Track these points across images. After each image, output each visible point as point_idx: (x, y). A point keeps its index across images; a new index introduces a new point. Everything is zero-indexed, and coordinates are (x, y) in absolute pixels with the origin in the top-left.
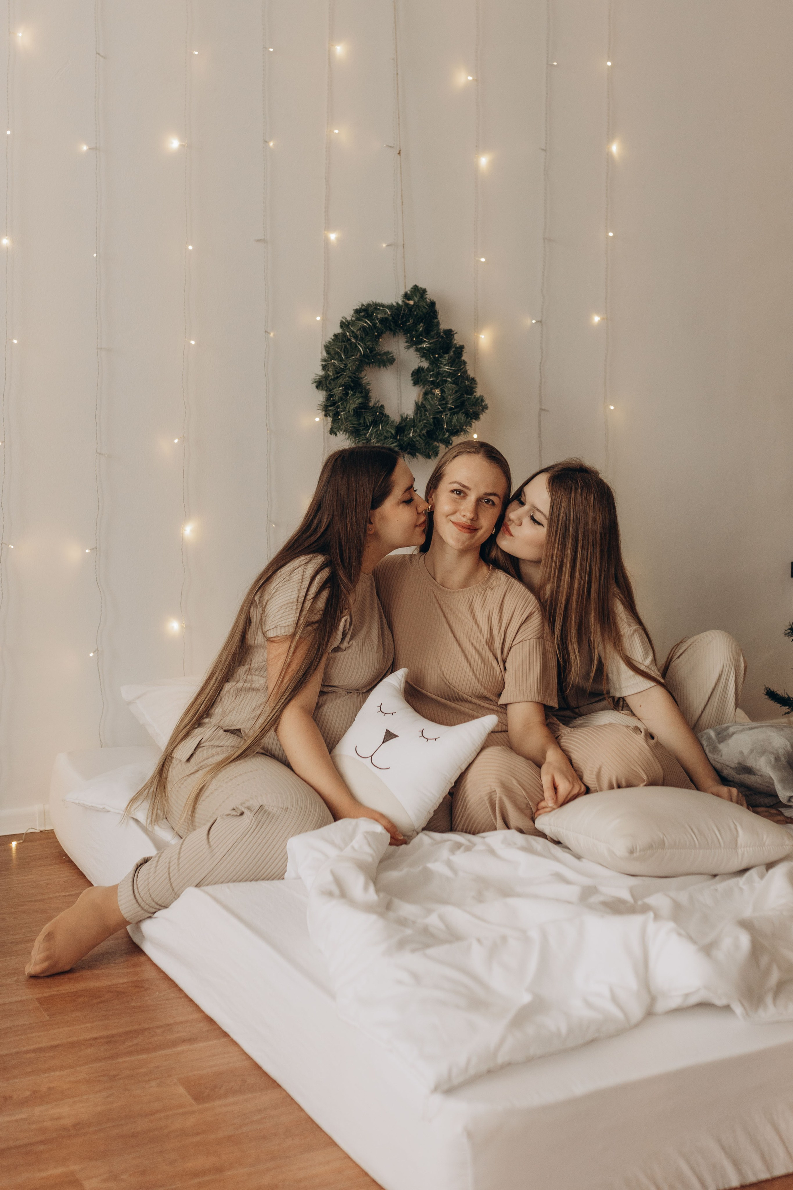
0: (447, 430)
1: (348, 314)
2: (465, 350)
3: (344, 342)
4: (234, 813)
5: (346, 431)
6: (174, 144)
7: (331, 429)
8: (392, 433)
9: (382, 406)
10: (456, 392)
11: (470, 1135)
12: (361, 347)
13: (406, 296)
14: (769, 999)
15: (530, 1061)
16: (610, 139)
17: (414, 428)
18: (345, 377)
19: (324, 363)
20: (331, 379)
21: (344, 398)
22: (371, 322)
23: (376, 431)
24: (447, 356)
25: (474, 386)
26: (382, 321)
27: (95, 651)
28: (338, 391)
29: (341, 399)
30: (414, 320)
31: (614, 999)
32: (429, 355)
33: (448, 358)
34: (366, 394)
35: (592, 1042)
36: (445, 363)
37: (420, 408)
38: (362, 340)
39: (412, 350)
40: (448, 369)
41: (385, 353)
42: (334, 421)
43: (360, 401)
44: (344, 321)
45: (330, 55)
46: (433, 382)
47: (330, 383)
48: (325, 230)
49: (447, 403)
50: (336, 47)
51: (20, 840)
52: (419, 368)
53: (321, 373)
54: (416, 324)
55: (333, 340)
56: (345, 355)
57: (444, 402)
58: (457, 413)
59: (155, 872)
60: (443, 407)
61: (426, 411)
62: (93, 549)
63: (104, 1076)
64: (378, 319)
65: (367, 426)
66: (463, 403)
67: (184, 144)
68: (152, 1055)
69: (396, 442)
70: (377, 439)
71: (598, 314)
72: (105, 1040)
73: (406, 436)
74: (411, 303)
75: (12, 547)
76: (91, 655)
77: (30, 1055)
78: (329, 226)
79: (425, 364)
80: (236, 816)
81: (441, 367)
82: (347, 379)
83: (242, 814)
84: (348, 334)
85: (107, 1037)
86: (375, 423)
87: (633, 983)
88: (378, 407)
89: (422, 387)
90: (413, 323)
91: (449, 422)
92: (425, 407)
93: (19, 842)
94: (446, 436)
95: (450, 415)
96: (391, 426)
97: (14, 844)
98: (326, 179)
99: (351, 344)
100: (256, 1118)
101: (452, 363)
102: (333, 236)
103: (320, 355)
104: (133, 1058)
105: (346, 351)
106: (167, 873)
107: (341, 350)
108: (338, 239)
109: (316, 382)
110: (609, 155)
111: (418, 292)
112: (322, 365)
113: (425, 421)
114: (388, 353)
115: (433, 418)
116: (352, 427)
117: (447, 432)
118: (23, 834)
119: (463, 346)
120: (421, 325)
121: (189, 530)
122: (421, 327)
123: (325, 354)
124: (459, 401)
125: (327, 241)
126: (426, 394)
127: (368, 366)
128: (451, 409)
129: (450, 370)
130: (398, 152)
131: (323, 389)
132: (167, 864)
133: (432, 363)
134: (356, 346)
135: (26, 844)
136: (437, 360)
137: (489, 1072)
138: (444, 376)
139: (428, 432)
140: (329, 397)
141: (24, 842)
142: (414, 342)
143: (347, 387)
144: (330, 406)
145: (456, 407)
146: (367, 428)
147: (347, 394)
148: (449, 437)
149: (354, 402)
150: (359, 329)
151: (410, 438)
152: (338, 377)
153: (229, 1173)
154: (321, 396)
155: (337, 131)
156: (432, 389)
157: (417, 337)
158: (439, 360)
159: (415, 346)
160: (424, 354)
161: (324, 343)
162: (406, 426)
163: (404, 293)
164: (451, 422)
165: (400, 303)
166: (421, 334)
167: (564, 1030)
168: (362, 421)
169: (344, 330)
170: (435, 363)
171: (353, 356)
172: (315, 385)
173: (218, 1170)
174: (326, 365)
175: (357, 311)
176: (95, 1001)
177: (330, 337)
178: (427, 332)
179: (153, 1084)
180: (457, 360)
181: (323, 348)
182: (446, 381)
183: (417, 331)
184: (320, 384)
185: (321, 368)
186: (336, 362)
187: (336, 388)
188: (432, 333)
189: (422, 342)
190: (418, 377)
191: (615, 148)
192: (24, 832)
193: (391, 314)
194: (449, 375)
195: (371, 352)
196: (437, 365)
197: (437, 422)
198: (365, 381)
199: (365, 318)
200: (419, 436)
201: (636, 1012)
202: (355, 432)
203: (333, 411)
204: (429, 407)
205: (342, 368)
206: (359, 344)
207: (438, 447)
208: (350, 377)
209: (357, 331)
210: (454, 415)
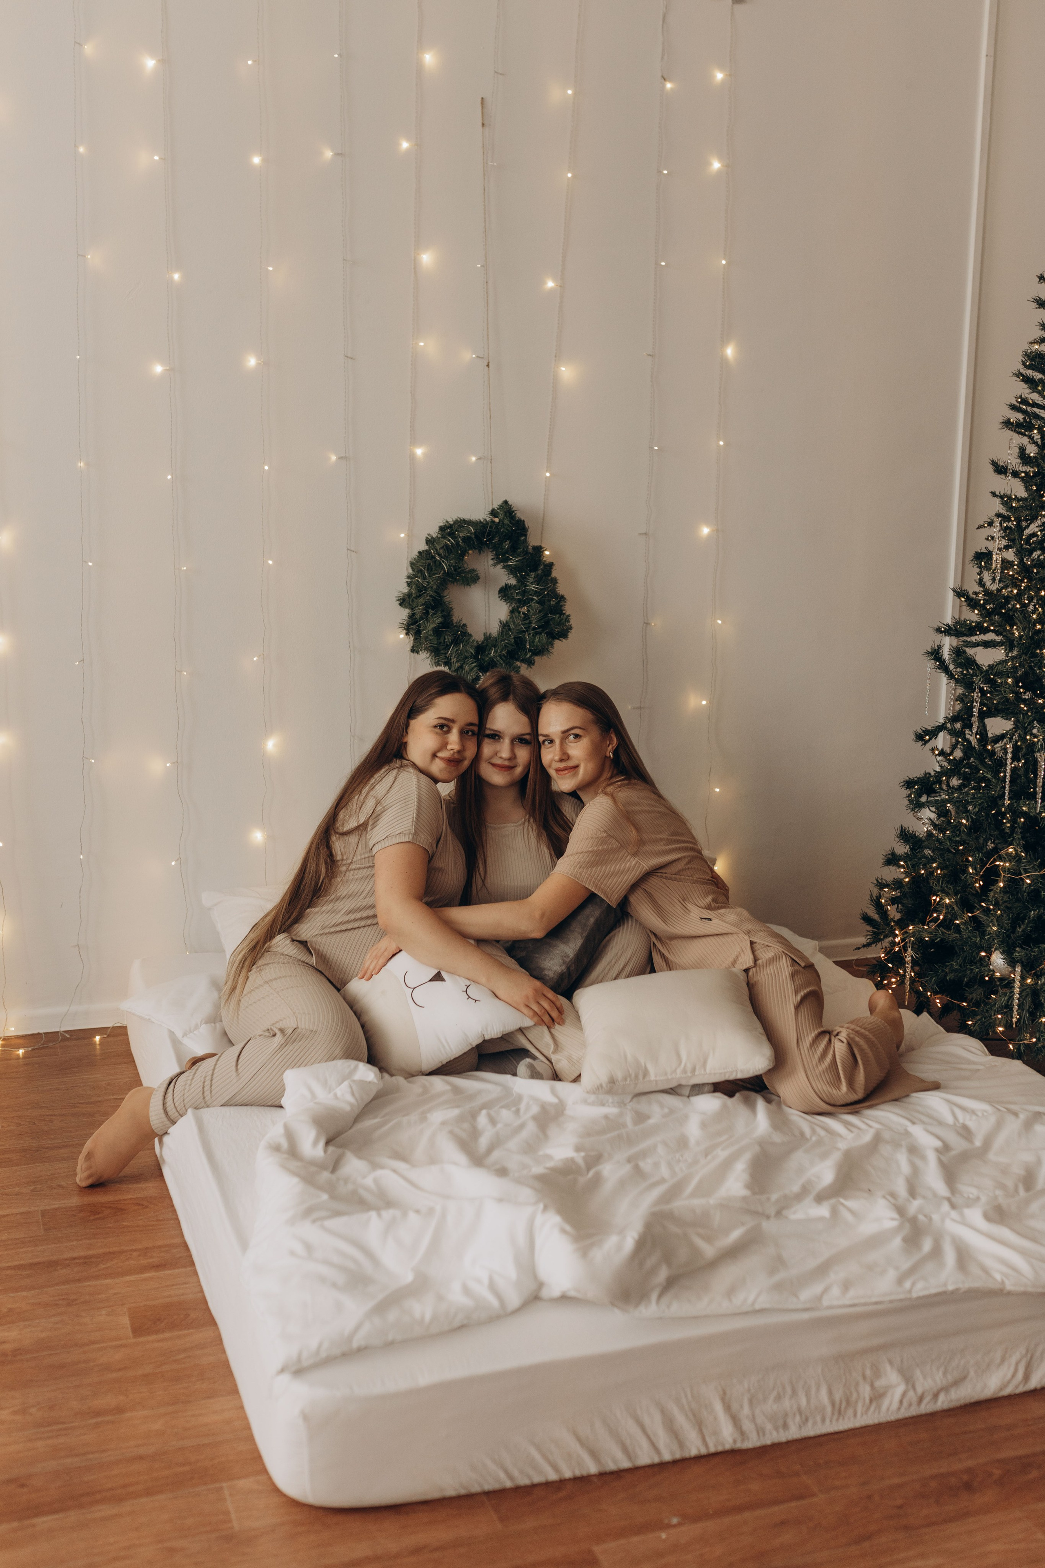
0: (530, 650)
1: (434, 532)
2: (554, 568)
3: (428, 559)
4: (267, 1034)
5: (426, 649)
6: (252, 362)
7: (413, 647)
8: (472, 653)
9: (465, 625)
10: (540, 611)
11: (305, 1417)
12: (446, 564)
13: (493, 513)
14: (654, 1296)
15: (389, 1345)
16: (724, 342)
17: (495, 648)
18: (427, 596)
19: (409, 580)
20: (414, 597)
21: (424, 617)
22: (454, 541)
23: (457, 650)
24: (533, 574)
25: (563, 604)
26: (465, 539)
27: (178, 860)
28: (419, 611)
29: (421, 618)
30: (500, 538)
31: (492, 1287)
32: (516, 572)
33: (534, 577)
34: (447, 614)
35: (462, 1327)
36: (531, 581)
37: (505, 626)
38: (446, 558)
39: (499, 566)
40: (534, 587)
41: (470, 571)
42: (415, 639)
43: (440, 620)
44: (430, 538)
45: (416, 263)
46: (519, 601)
47: (413, 601)
48: (410, 446)
49: (530, 623)
50: (422, 255)
51: (103, 1034)
52: (506, 585)
53: (406, 590)
54: (501, 542)
55: (418, 557)
56: (429, 574)
57: (527, 622)
58: (540, 633)
59: (190, 1085)
60: (526, 626)
61: (510, 629)
62: (174, 763)
63: (63, 1299)
64: (460, 537)
65: (447, 645)
66: (547, 623)
67: (260, 362)
68: (118, 1280)
69: (476, 662)
70: (457, 658)
71: (708, 524)
72: (82, 1261)
73: (487, 656)
74: (497, 520)
75: (93, 761)
76: (173, 863)
77: (9, 1272)
78: (415, 441)
79: (513, 581)
80: (268, 1036)
81: (528, 586)
82: (428, 597)
83: (274, 1035)
84: (432, 551)
85: (85, 1257)
86: (456, 642)
87: (512, 1273)
88: (460, 626)
89: (509, 604)
90: (499, 541)
91: (532, 642)
92: (509, 626)
93: (102, 1036)
94: (528, 656)
95: (533, 635)
96: (472, 646)
97: (98, 1038)
98: (411, 393)
99: (436, 561)
100: (179, 1357)
101: (538, 581)
102: (419, 452)
103: (406, 571)
104: (98, 1282)
105: (429, 569)
106: (202, 1087)
107: (424, 568)
108: (424, 454)
109: (399, 600)
110: (724, 360)
111: (506, 509)
112: (407, 582)
113: (506, 641)
114: (474, 570)
115: (515, 638)
116: (432, 646)
117: (529, 652)
118: (109, 1028)
119: (553, 563)
120: (508, 542)
121: (271, 745)
122: (506, 545)
123: (411, 571)
124: (542, 621)
125: (413, 457)
126: (512, 612)
127: (452, 584)
128: (534, 628)
129: (537, 588)
130: (487, 364)
131: (406, 607)
132: (202, 1078)
133: (518, 581)
134: (440, 564)
135: (109, 1039)
136: (524, 578)
137: (344, 1355)
138: (531, 595)
139: (508, 652)
140: (412, 616)
141: (108, 1036)
142: (501, 558)
143: (427, 607)
144: (412, 624)
145: (539, 627)
146: (447, 647)
147: (427, 613)
148: (530, 657)
149: (434, 622)
150: (443, 547)
151: (490, 658)
152: (420, 596)
153: (129, 1414)
154: (404, 614)
155: (422, 344)
156: (518, 607)
157: (503, 555)
158: (526, 578)
159: (502, 564)
160: (512, 571)
161: (410, 559)
162: (487, 645)
163: (490, 510)
164: (533, 642)
165: (488, 519)
166: (507, 552)
167: (428, 1317)
168: (442, 641)
169: (429, 547)
170: (522, 581)
171: (436, 574)
172: (398, 602)
173: (119, 1410)
174: (411, 582)
175: (442, 529)
176: (92, 1218)
177: (415, 554)
178: (514, 549)
179: (104, 1312)
180: (544, 578)
181: (409, 565)
182: (533, 599)
183: (502, 549)
184: (404, 601)
185: (406, 585)
186: (419, 580)
187: (417, 606)
188: (519, 550)
189: (508, 559)
190: (505, 592)
191: (730, 351)
192: (110, 1025)
193: (475, 532)
194: (536, 593)
195: (455, 570)
196: (524, 583)
197: (519, 642)
198: (446, 599)
199: (449, 536)
200: (500, 656)
201: (514, 1300)
202: (437, 652)
203: (414, 630)
204: (512, 626)
205: (424, 587)
206: (443, 561)
207: (519, 667)
208: (431, 596)
209: (440, 549)
210: (537, 635)
